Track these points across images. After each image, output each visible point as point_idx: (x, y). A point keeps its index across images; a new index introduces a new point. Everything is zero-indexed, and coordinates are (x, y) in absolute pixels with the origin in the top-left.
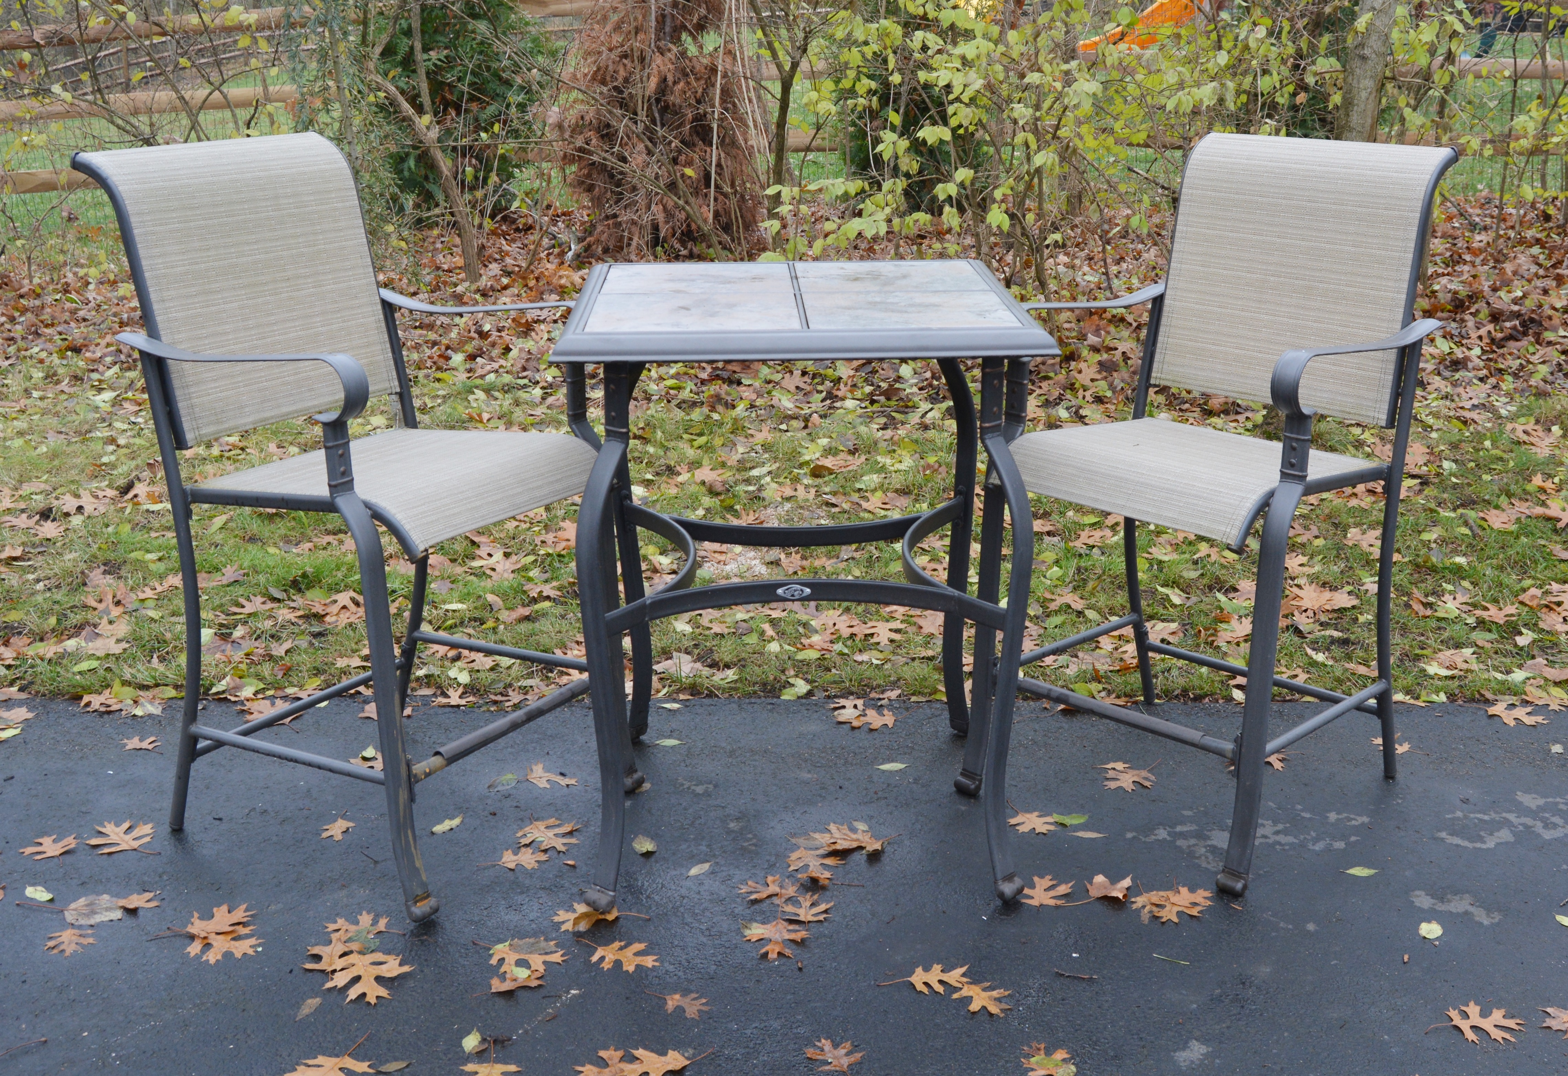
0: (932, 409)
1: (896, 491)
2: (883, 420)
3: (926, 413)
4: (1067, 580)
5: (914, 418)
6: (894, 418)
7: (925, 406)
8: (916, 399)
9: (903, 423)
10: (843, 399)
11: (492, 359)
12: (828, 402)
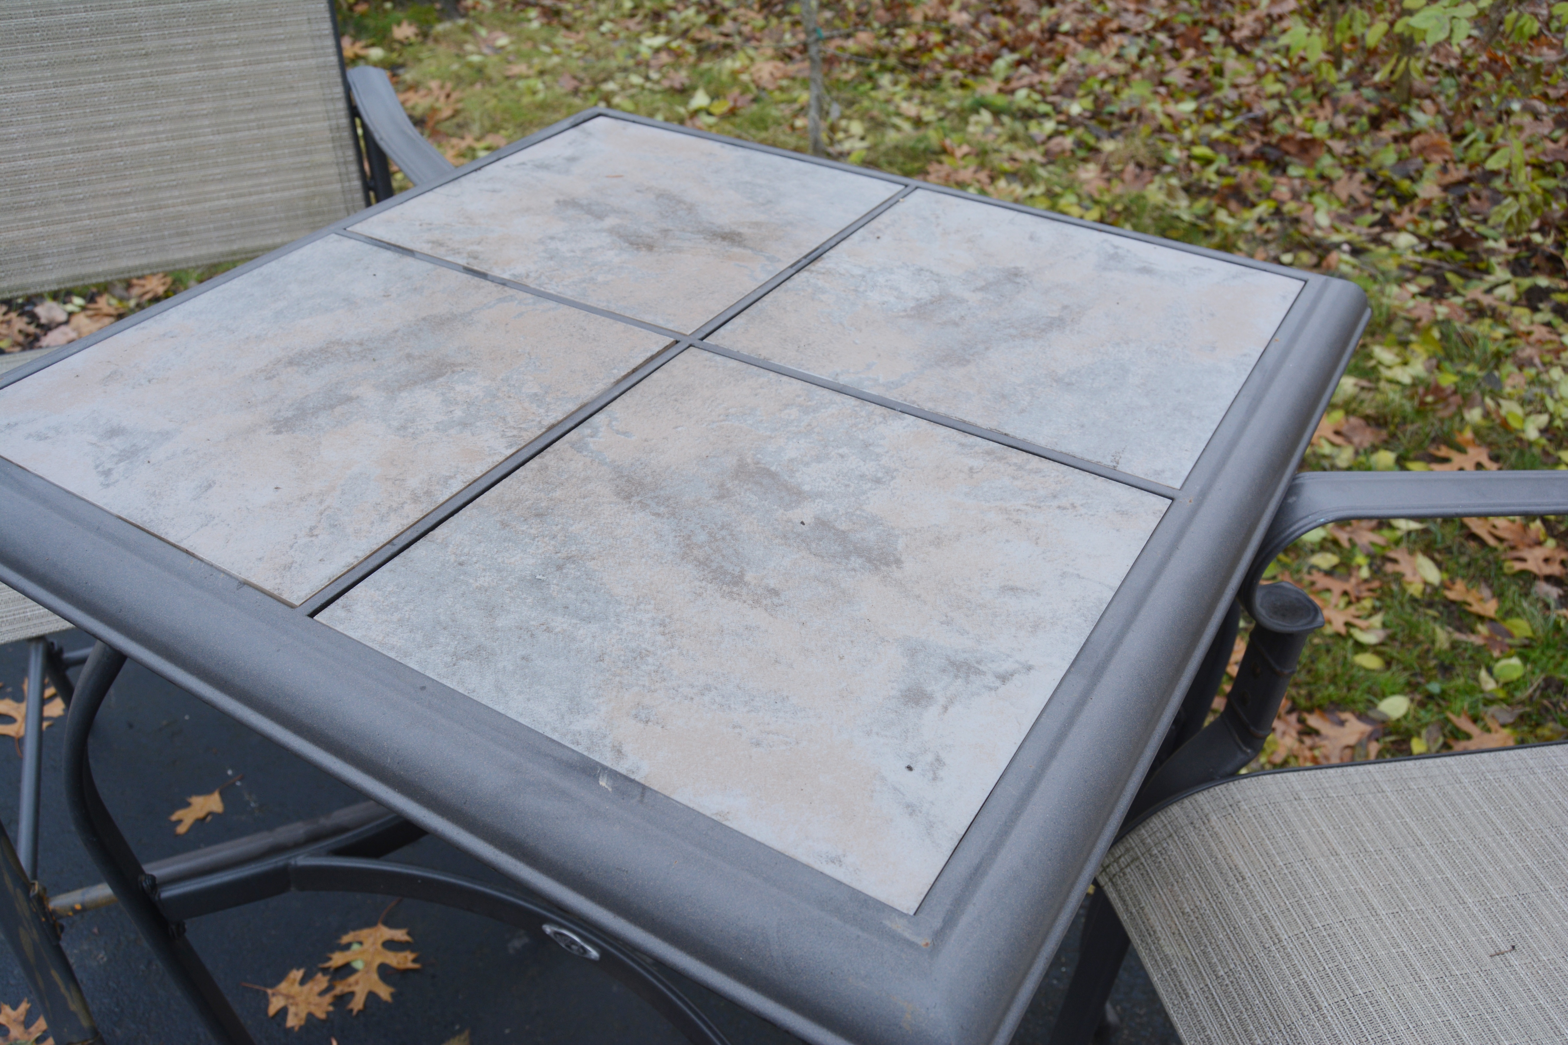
0: (1507, 282)
1: (1367, 418)
2: (1428, 282)
3: (1497, 286)
4: (1519, 695)
5: (1475, 291)
6: (1446, 282)
7: (1501, 274)
8: (1493, 260)
9: (1456, 293)
10: (1398, 230)
11: (1037, 71)
12: (1377, 230)
